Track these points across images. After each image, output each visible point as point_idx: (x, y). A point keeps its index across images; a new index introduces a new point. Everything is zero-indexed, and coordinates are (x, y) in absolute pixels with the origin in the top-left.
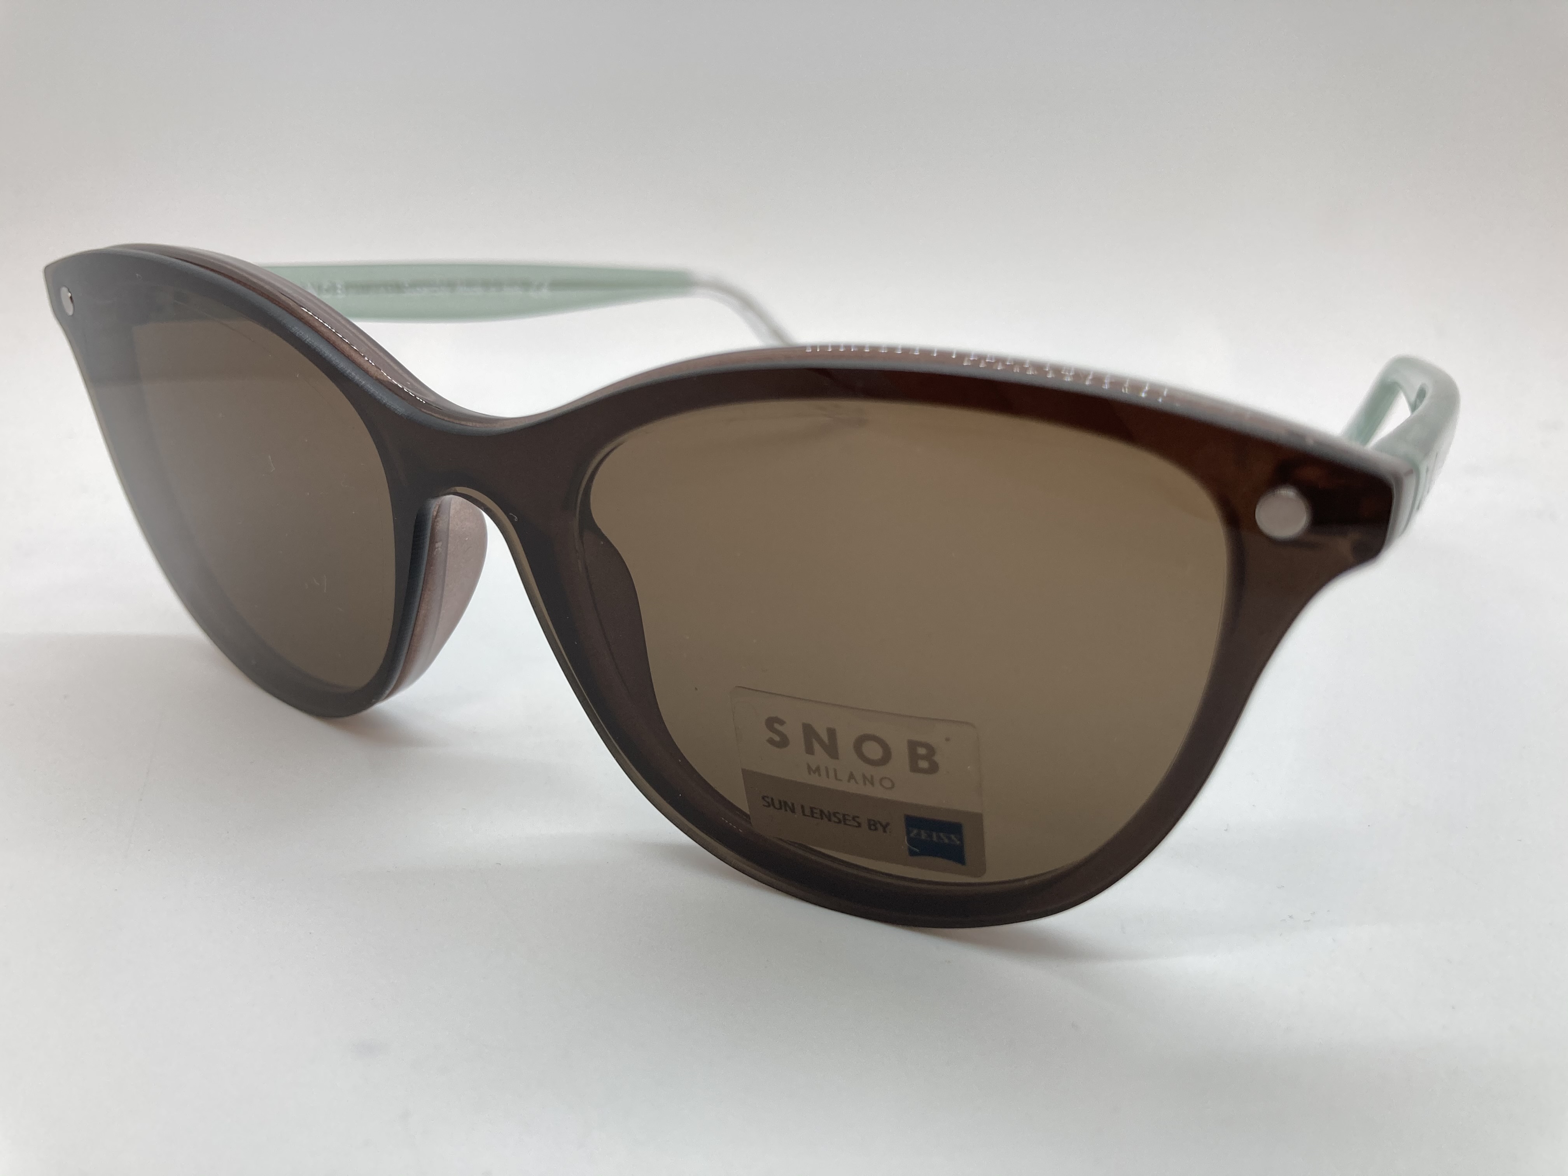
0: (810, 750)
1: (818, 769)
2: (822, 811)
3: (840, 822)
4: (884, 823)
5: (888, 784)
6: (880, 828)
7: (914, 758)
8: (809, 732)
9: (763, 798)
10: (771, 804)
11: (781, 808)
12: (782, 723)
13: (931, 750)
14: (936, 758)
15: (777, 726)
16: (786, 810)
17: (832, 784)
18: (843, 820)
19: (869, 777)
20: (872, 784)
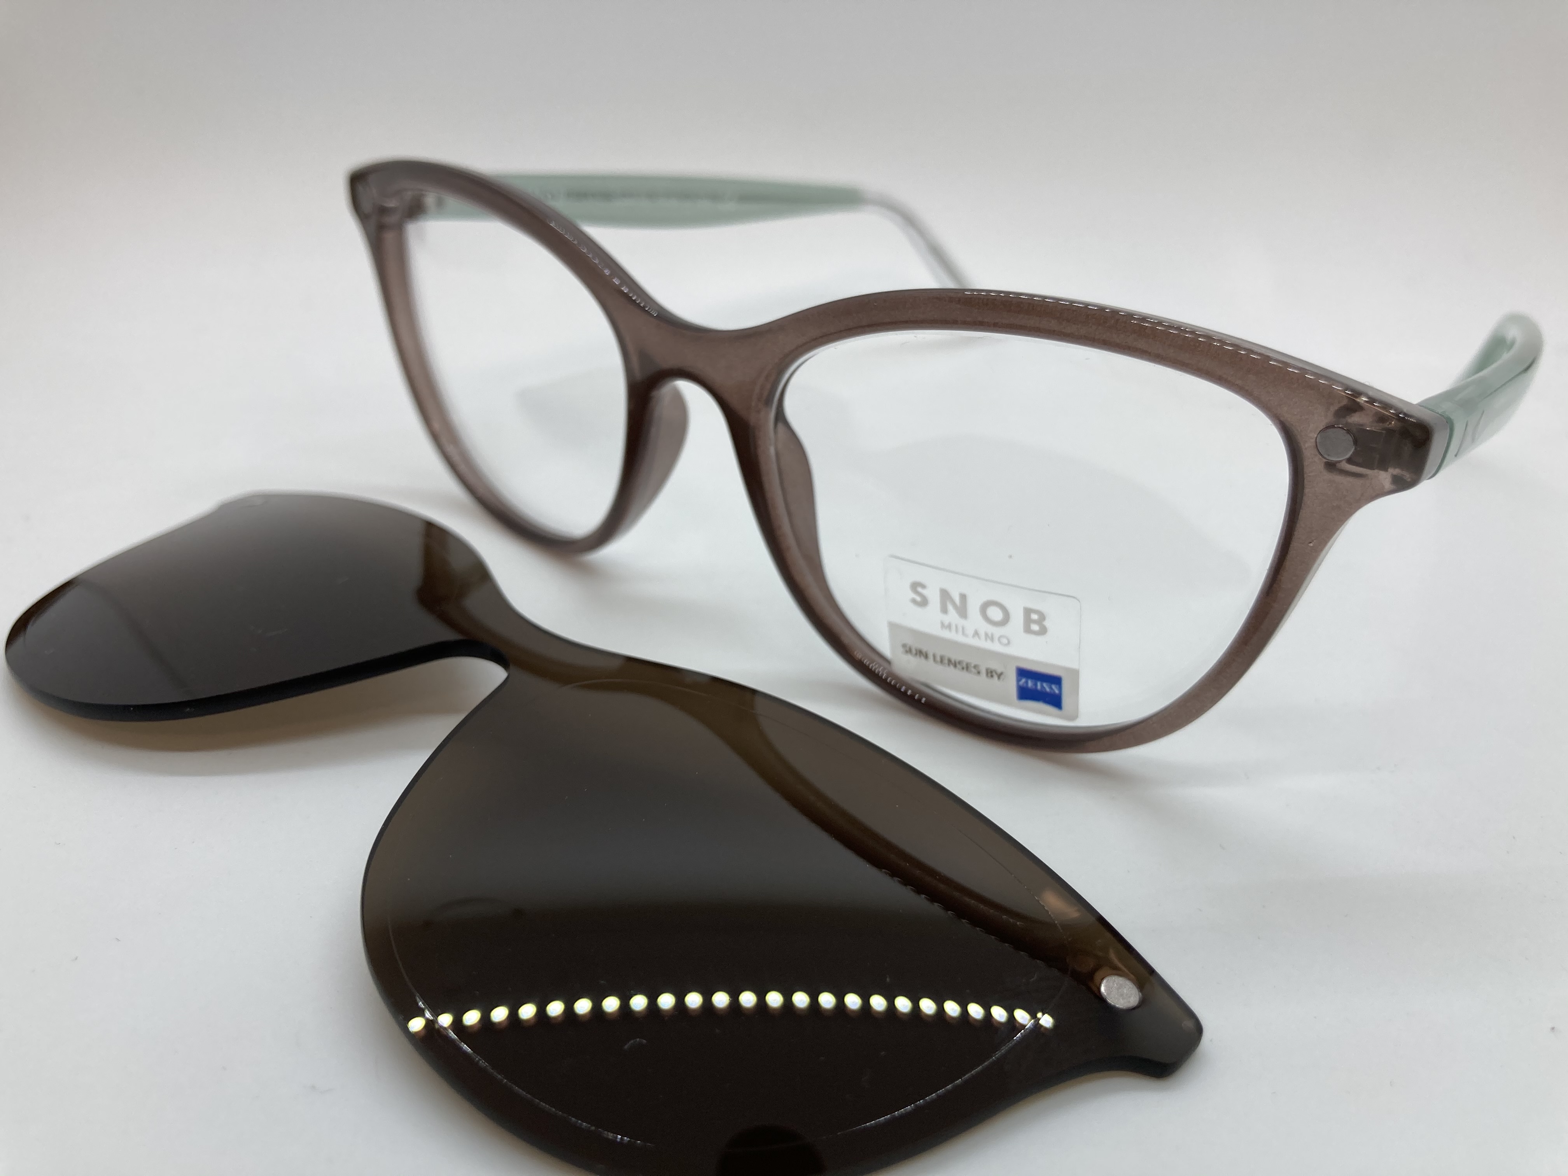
0: (944, 610)
1: (949, 627)
2: (950, 661)
3: (963, 668)
4: (999, 671)
5: (1005, 641)
6: (996, 677)
7: (1028, 621)
8: (945, 595)
9: (904, 646)
10: (908, 650)
11: (916, 654)
12: (923, 586)
13: (1042, 617)
14: (1047, 623)
15: (920, 589)
16: (920, 656)
17: (960, 638)
18: (967, 668)
19: (990, 635)
20: (992, 639)
